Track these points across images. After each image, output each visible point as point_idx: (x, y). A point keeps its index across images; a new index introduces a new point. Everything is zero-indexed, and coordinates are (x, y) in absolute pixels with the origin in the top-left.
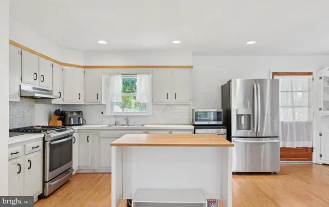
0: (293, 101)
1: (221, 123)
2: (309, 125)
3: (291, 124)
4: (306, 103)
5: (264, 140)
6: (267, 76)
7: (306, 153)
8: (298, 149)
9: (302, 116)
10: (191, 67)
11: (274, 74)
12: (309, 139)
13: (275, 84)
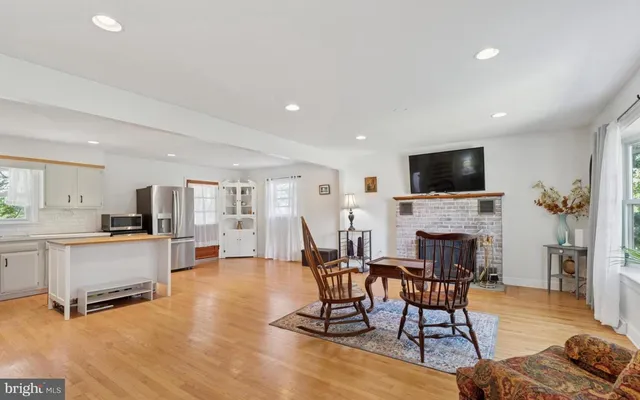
0: (204, 207)
1: (140, 227)
2: (216, 226)
3: (202, 227)
4: (213, 209)
5: (179, 241)
6: (181, 184)
7: (214, 251)
8: (208, 248)
9: (210, 220)
10: (103, 167)
11: (188, 181)
12: (216, 238)
13: (190, 193)
